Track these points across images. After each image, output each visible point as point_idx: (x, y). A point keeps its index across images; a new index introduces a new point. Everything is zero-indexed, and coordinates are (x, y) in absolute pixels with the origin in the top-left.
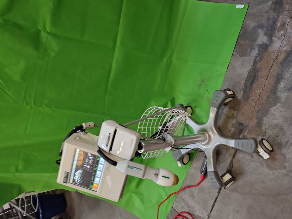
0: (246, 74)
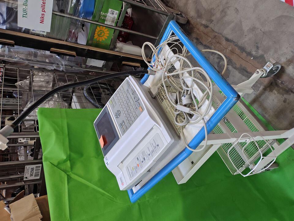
0: (240, 75)
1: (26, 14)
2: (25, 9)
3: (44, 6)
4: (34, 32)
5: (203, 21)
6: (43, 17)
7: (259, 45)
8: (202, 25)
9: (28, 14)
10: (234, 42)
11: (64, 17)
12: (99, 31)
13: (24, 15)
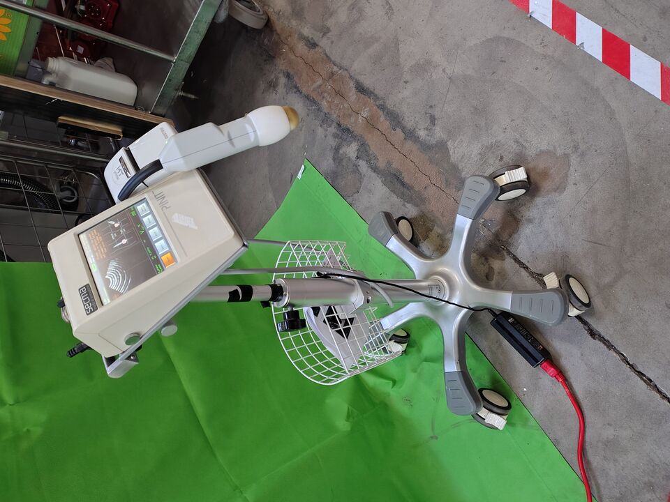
0: (385, 190)
5: (306, 29)
7: (437, 114)
8: (302, 37)
10: (377, 98)
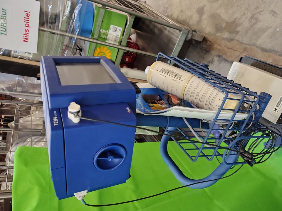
1: (4, 30)
2: (4, 24)
3: (28, 19)
4: (17, 54)
5: (225, 35)
6: (27, 34)
8: (224, 39)
9: (7, 30)
10: (276, 52)
11: (54, 33)
12: (99, 53)
13: (2, 32)
